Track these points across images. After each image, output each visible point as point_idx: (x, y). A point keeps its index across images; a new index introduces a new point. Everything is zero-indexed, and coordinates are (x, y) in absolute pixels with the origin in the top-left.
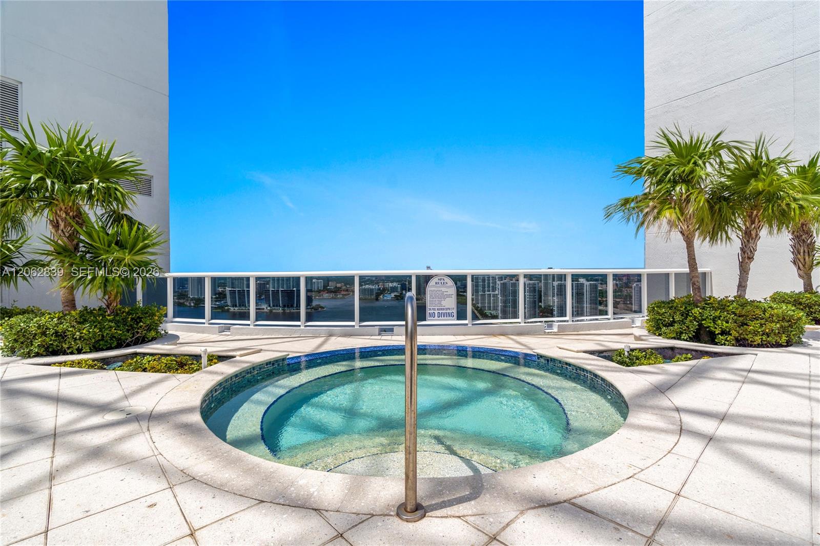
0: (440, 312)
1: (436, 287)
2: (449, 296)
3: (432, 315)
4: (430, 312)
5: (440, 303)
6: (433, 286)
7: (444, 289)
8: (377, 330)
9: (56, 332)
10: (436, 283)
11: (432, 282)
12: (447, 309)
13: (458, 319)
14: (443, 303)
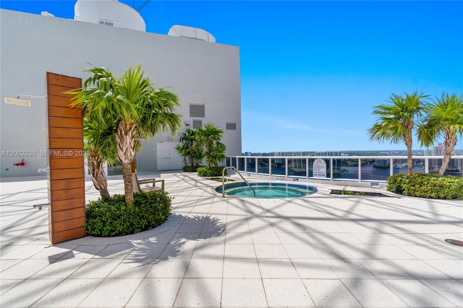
0: (319, 174)
1: (317, 163)
2: (323, 167)
3: (316, 175)
4: (315, 173)
5: (319, 170)
6: (316, 163)
7: (320, 164)
8: (292, 179)
9: (205, 172)
10: (317, 162)
11: (315, 161)
12: (322, 173)
13: (327, 177)
14: (320, 170)
